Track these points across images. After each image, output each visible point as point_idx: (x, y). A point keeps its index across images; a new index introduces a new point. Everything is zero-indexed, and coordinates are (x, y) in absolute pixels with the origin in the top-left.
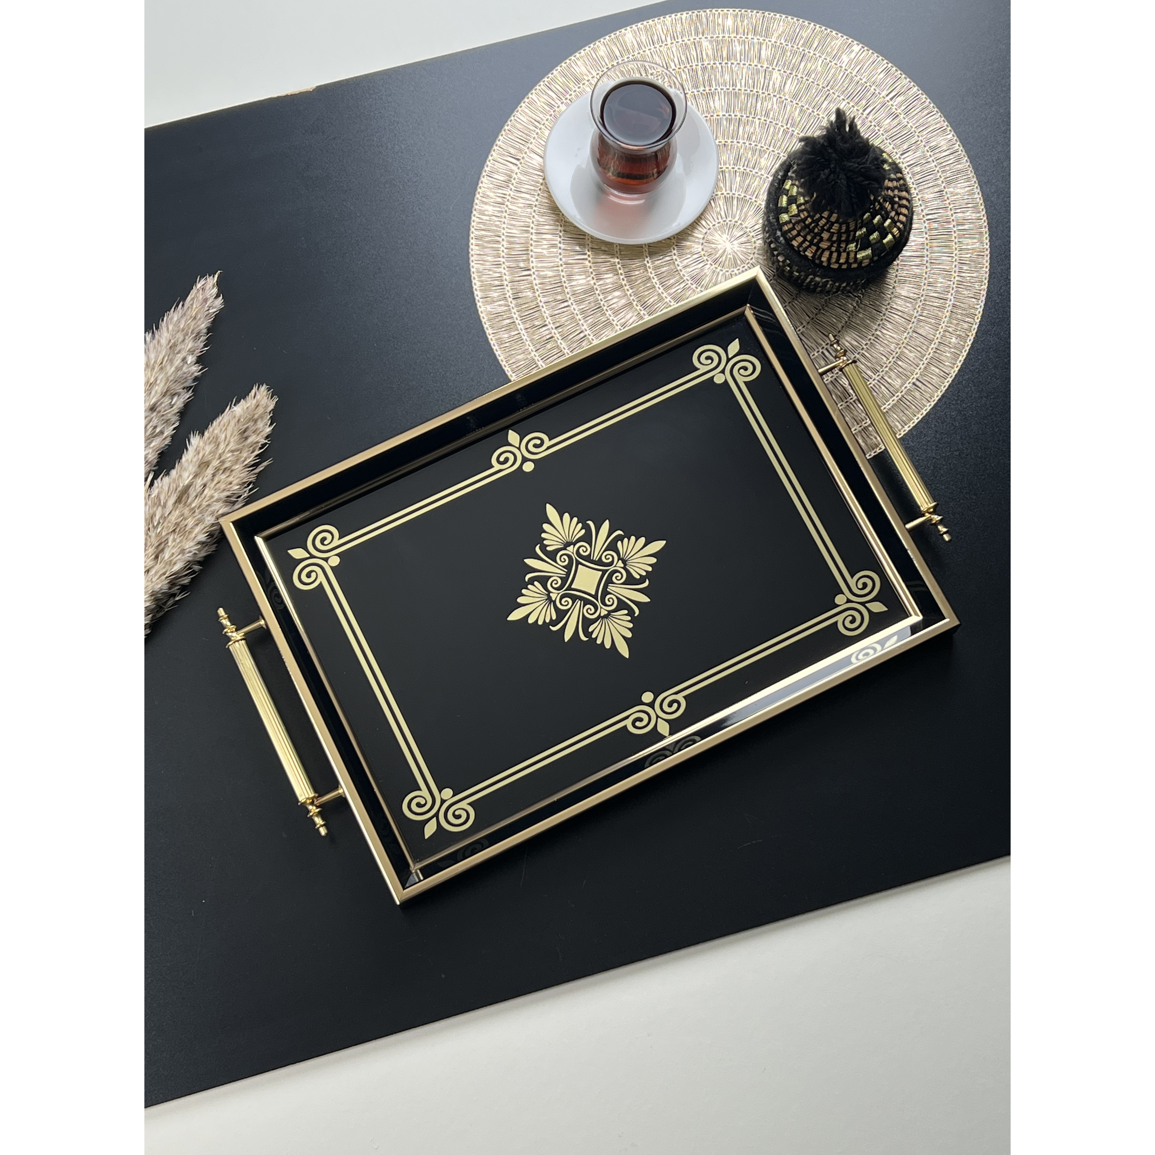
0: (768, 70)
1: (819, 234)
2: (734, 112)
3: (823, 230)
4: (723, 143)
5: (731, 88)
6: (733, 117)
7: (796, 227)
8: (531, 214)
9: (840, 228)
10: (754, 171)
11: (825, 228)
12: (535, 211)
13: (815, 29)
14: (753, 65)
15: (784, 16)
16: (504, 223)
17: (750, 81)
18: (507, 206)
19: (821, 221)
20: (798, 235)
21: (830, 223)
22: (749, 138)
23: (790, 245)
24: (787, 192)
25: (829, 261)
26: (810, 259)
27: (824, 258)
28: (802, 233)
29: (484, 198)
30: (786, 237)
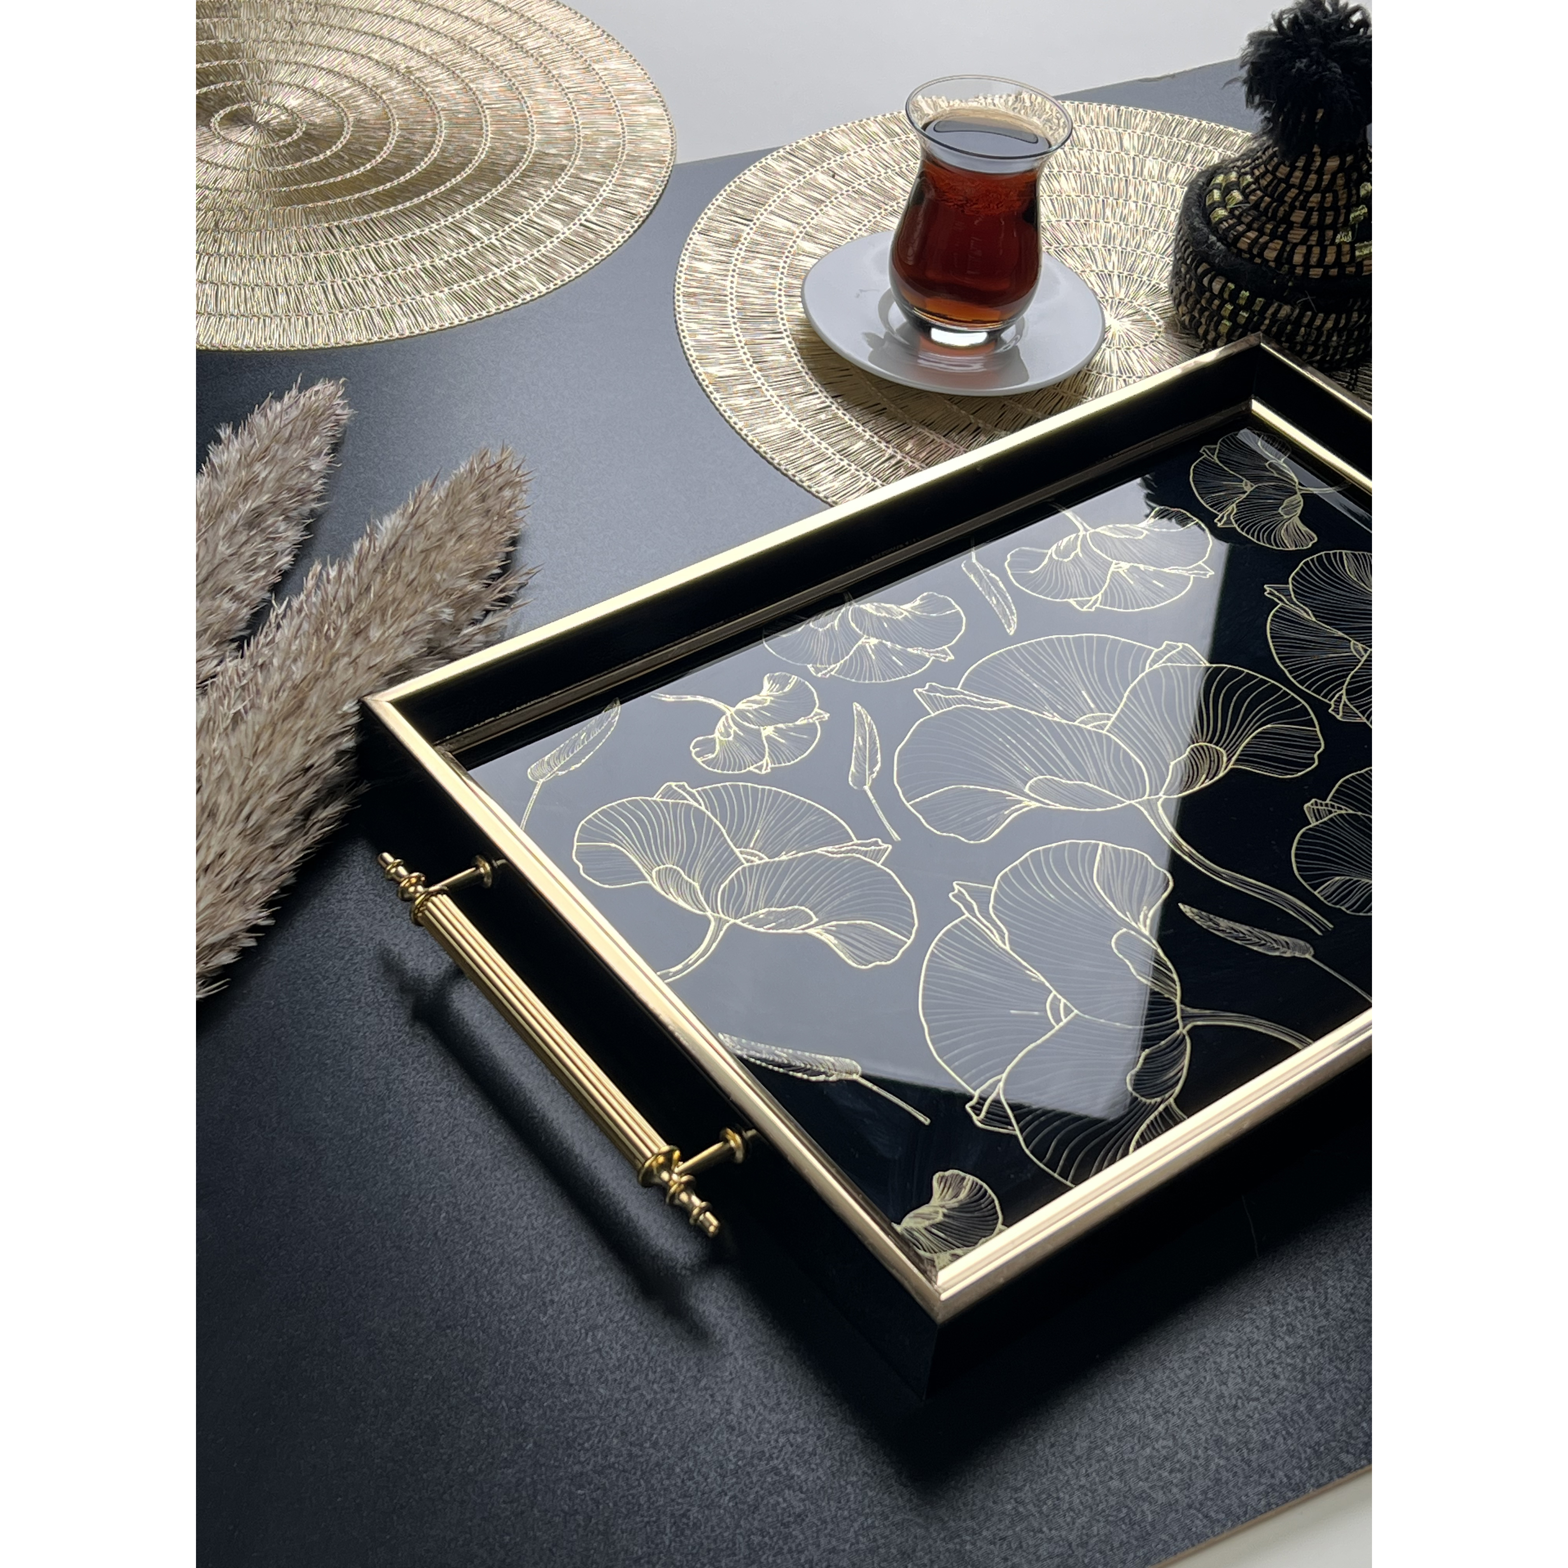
0: (1137, 159)
1: (1286, 219)
2: (1093, 193)
3: (1292, 208)
4: (1082, 221)
5: (1083, 171)
6: (1092, 197)
7: (1244, 219)
8: (776, 275)
9: (1323, 198)
10: (1139, 252)
11: (1297, 204)
12: (782, 273)
13: (1200, 124)
14: (1113, 153)
15: (1149, 112)
16: (732, 282)
17: (1113, 167)
18: (735, 265)
19: (1289, 194)
20: (1249, 228)
21: (1304, 194)
22: (1124, 218)
23: (1235, 251)
24: (1221, 184)
25: (1306, 265)
26: (1272, 264)
27: (1298, 258)
28: (1255, 226)
29: (697, 255)
30: (1226, 239)
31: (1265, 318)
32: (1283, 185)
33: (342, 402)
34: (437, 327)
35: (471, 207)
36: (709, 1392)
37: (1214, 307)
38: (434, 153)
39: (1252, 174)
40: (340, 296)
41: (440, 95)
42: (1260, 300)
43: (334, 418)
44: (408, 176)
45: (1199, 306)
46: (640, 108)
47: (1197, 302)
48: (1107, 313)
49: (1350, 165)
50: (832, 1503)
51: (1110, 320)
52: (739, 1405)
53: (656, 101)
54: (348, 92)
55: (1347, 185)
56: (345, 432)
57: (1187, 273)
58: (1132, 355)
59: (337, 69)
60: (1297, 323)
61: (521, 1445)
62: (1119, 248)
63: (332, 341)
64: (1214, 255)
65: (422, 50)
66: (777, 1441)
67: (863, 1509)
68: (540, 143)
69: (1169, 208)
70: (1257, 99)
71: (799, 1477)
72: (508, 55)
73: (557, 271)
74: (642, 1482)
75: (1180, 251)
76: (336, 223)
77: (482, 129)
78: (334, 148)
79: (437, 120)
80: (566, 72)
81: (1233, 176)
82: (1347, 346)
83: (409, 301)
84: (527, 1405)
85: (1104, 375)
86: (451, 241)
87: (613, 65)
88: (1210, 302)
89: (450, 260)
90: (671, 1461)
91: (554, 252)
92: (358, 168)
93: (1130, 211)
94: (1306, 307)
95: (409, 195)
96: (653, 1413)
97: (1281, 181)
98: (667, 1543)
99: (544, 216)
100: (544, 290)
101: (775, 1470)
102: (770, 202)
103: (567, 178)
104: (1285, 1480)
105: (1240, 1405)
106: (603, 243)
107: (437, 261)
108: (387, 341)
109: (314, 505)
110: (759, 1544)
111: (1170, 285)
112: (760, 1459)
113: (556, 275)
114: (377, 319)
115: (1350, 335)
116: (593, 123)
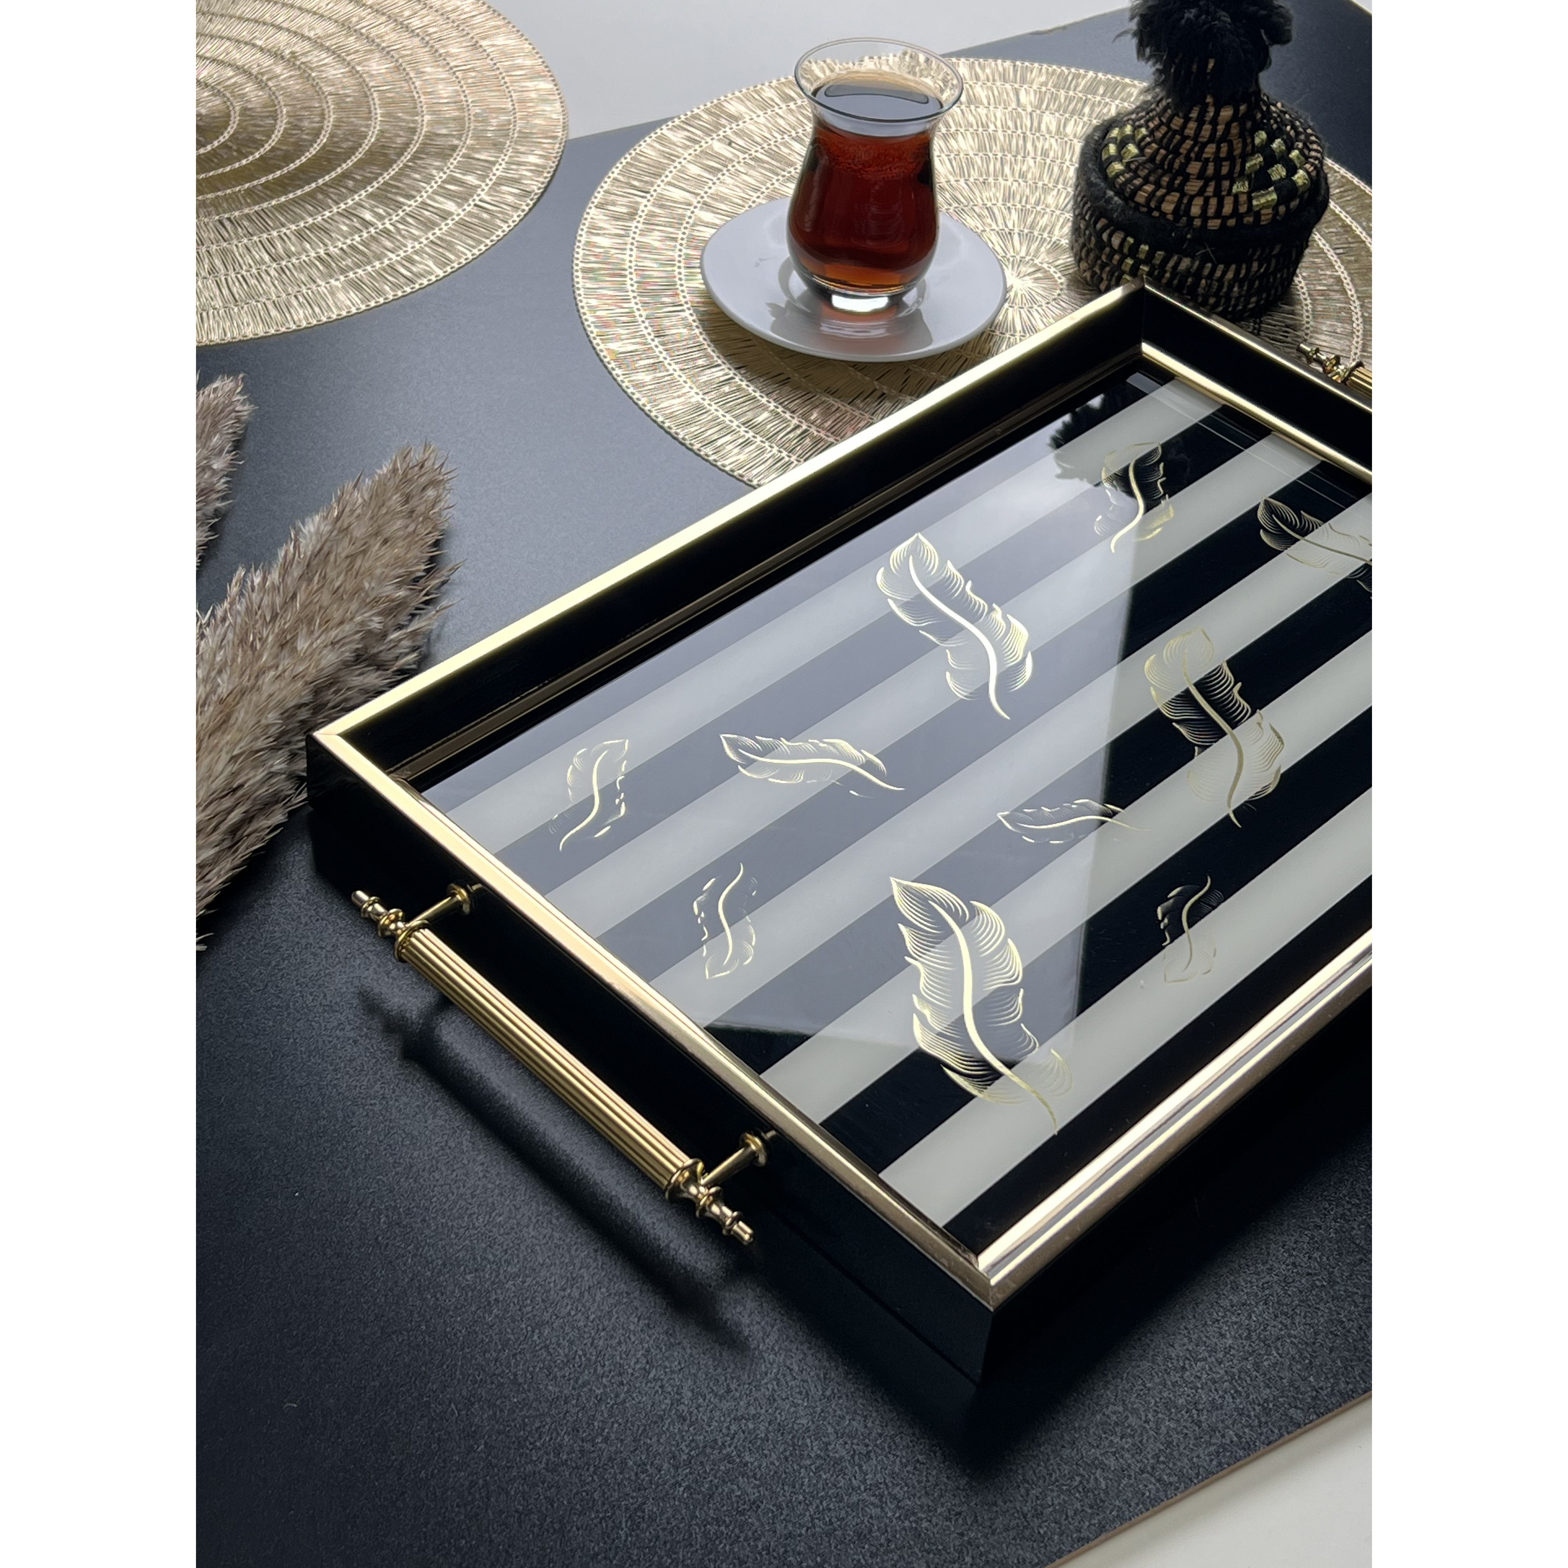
0: (1034, 114)
1: (1183, 171)
2: (991, 151)
3: (1188, 160)
4: (981, 179)
5: (981, 129)
6: (991, 155)
7: (1140, 173)
8: (675, 246)
9: (1218, 148)
10: (1039, 208)
11: (1193, 155)
12: (681, 245)
13: (1097, 77)
14: (1010, 109)
15: (1045, 66)
16: (631, 256)
17: (1010, 123)
18: (633, 238)
19: (1184, 146)
20: (1146, 181)
21: (1199, 145)
22: (1023, 175)
23: (1133, 205)
24: (1116, 138)
25: (1204, 216)
26: (1170, 217)
27: (1195, 210)
28: (1152, 179)
29: (594, 230)
30: (1123, 194)
31: (1165, 272)
32: (1178, 137)
33: (242, 398)
34: (334, 317)
35: (363, 193)
36: (659, 1383)
37: (1115, 262)
38: (323, 139)
39: (1147, 127)
40: (234, 290)
41: (326, 80)
42: (1160, 254)
43: (233, 414)
44: (298, 163)
45: (1099, 262)
46: (530, 84)
47: (1098, 258)
48: (1008, 272)
49: (1245, 114)
50: (786, 1488)
51: (1012, 279)
52: (690, 1394)
53: (545, 76)
54: (233, 81)
55: (1241, 135)
56: (246, 429)
57: (1086, 228)
58: (1035, 314)
59: (221, 57)
60: (1198, 275)
61: (472, 1447)
62: (1019, 206)
63: (229, 335)
64: (1112, 209)
65: (307, 34)
66: (728, 1428)
67: (818, 1493)
68: (430, 124)
69: (1068, 163)
70: (1148, 50)
71: (752, 1464)
72: (393, 36)
73: (453, 254)
74: (595, 1477)
75: (1078, 207)
76: (226, 216)
77: (370, 112)
78: (222, 139)
79: (325, 106)
80: (453, 50)
81: (1128, 129)
82: (1249, 296)
83: (304, 291)
84: (477, 1406)
85: (1007, 335)
86: (345, 228)
87: (500, 41)
88: (1110, 257)
89: (345, 247)
90: (624, 1455)
91: (449, 234)
92: (247, 157)
93: (1029, 168)
94: (1205, 259)
95: (300, 183)
96: (603, 1407)
97: (1175, 132)
98: (623, 1538)
99: (438, 198)
100: (441, 274)
101: (729, 1458)
102: (667, 173)
103: (459, 159)
104: (1235, 1439)
105: (1187, 1366)
106: (499, 222)
107: (331, 248)
108: (284, 333)
109: (219, 505)
110: (715, 1534)
111: (1071, 242)
112: (714, 1449)
113: (452, 257)
114: (274, 313)
115: (1251, 286)
116: (482, 101)
